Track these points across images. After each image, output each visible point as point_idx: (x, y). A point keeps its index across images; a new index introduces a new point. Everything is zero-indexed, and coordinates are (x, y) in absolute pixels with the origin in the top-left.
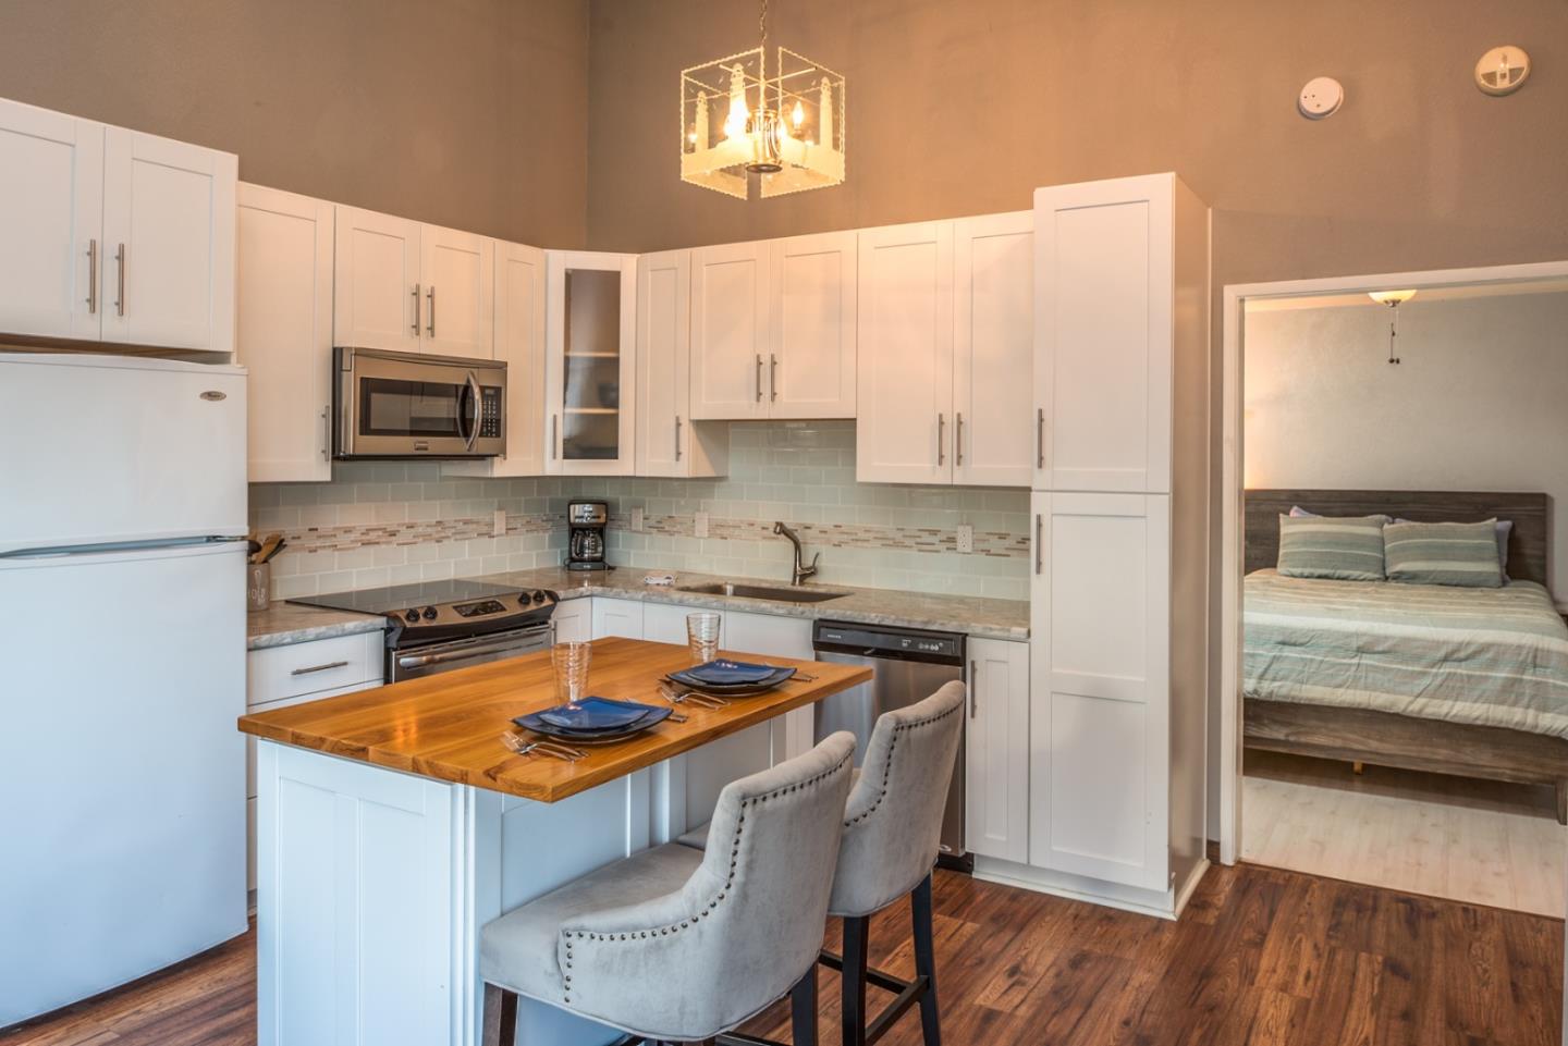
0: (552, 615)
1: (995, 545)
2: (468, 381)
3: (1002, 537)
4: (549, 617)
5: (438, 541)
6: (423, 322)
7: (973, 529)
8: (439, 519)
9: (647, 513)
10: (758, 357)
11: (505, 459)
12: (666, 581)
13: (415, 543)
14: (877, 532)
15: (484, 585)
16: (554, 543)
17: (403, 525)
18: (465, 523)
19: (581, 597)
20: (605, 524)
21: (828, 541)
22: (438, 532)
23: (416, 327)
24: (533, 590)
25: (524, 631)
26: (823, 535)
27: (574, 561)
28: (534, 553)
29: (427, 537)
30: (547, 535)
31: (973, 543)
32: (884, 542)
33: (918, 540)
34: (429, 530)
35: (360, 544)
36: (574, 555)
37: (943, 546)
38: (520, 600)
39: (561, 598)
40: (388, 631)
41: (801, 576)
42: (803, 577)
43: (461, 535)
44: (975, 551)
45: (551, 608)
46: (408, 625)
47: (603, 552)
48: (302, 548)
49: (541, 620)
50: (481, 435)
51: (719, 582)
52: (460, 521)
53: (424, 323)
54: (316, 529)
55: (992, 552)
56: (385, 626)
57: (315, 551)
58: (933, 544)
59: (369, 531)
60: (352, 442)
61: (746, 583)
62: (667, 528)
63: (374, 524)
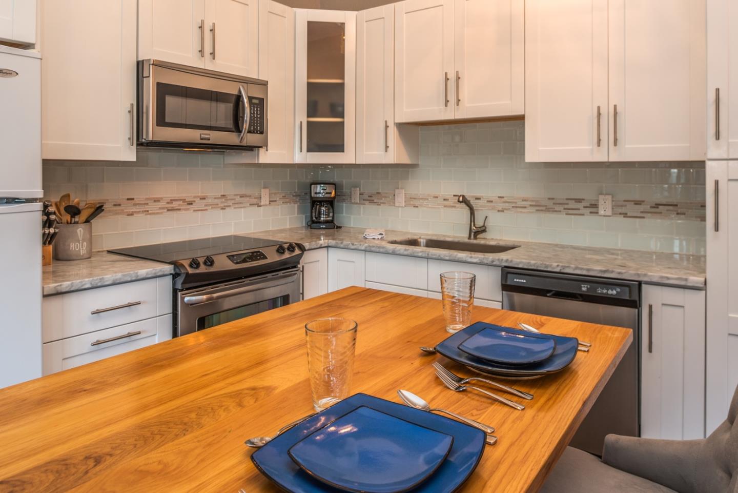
0: (301, 261)
1: (631, 209)
2: (240, 91)
3: (638, 203)
4: (299, 263)
5: (223, 209)
6: (206, 48)
7: (613, 197)
8: (222, 194)
9: (362, 191)
10: (446, 74)
11: (267, 150)
12: (380, 237)
13: (206, 210)
14: (533, 201)
15: (255, 240)
16: (301, 211)
17: (198, 197)
18: (241, 197)
19: (321, 247)
20: (334, 198)
21: (493, 208)
22: (222, 202)
23: (201, 51)
24: (287, 243)
25: (281, 273)
26: (489, 204)
27: (313, 223)
28: (288, 217)
29: (214, 206)
30: (296, 205)
31: (613, 209)
32: (538, 208)
33: (566, 206)
34: (216, 201)
35: (166, 210)
36: (314, 218)
37: (588, 211)
38: (278, 251)
39: (307, 248)
40: (175, 276)
41: (475, 233)
42: (477, 233)
43: (238, 205)
44: (614, 214)
45: (300, 256)
46: (190, 271)
47: (333, 217)
48: (122, 212)
49: (293, 265)
50: (249, 132)
51: (415, 237)
52: (237, 195)
53: (208, 49)
54: (133, 199)
55: (628, 215)
56: (173, 272)
57: (132, 215)
58: (579, 209)
59: (172, 201)
60: (152, 132)
61: (435, 238)
62: (375, 201)
63: (176, 195)
